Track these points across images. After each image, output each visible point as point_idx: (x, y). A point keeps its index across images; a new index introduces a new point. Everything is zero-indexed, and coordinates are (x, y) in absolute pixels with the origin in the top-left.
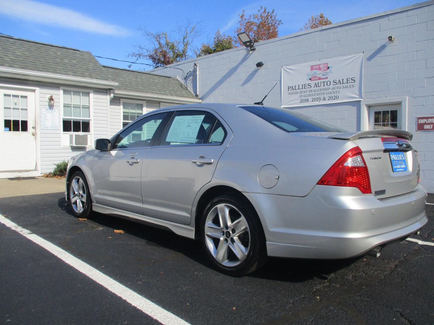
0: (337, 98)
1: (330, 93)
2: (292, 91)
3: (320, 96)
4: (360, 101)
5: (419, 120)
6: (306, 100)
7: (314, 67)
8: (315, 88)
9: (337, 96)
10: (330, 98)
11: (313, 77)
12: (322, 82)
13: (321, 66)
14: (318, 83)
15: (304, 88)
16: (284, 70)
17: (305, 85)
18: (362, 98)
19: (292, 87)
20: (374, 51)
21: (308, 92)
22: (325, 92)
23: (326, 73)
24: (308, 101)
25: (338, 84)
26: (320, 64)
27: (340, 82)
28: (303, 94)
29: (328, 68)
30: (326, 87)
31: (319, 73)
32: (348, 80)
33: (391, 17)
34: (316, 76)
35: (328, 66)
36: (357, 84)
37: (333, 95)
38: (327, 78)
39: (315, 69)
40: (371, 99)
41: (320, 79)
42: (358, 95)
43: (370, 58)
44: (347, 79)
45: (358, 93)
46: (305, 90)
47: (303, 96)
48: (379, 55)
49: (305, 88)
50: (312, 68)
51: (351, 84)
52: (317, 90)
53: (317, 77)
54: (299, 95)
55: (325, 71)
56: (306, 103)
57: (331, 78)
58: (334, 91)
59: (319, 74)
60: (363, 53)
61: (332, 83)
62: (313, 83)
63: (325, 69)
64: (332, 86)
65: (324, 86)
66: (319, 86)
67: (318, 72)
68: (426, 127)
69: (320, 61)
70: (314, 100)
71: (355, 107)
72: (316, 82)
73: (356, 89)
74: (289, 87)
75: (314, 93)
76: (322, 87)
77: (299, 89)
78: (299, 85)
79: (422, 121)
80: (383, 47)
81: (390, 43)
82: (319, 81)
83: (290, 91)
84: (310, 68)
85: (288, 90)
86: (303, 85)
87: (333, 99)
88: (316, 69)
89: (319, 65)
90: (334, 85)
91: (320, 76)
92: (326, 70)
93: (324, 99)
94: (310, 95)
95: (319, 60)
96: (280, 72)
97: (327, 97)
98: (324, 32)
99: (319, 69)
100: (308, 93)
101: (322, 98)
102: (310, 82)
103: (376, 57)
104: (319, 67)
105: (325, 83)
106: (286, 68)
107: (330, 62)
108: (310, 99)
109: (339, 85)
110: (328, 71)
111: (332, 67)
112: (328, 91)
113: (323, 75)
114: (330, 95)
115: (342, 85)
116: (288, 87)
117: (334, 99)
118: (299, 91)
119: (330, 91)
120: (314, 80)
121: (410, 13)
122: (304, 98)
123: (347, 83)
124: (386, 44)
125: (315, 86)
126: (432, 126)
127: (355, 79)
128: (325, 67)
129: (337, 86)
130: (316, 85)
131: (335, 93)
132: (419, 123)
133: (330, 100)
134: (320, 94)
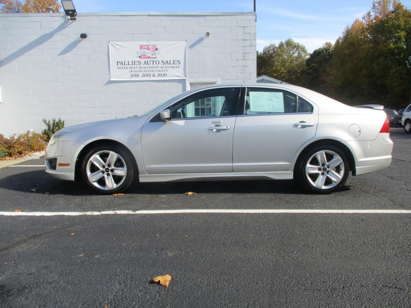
0: (165, 75)
1: (159, 71)
2: (121, 66)
3: (150, 73)
4: (185, 80)
6: (137, 75)
7: (143, 46)
8: (145, 65)
9: (166, 74)
10: (159, 75)
11: (143, 55)
12: (152, 61)
13: (150, 47)
14: (148, 61)
15: (133, 64)
16: (111, 45)
17: (134, 61)
18: (187, 77)
19: (121, 62)
20: (194, 41)
21: (138, 68)
22: (155, 69)
23: (154, 53)
24: (138, 76)
25: (166, 64)
26: (149, 45)
27: (168, 63)
28: (133, 70)
29: (157, 49)
30: (155, 65)
31: (148, 53)
32: (175, 61)
33: (206, 18)
34: (145, 55)
35: (157, 48)
36: (182, 65)
37: (162, 73)
38: (156, 58)
39: (144, 49)
40: (194, 78)
41: (149, 58)
42: (183, 74)
43: (192, 47)
44: (174, 61)
45: (183, 73)
46: (135, 66)
47: (133, 71)
48: (198, 45)
49: (134, 64)
50: (141, 47)
51: (177, 65)
52: (147, 67)
53: (146, 56)
54: (129, 70)
55: (153, 51)
56: (137, 78)
57: (159, 58)
58: (162, 69)
59: (147, 53)
60: (186, 41)
61: (160, 62)
62: (142, 61)
63: (154, 50)
64: (160, 65)
65: (153, 64)
66: (149, 63)
67: (147, 51)
69: (149, 42)
70: (144, 76)
71: (181, 84)
72: (146, 60)
73: (181, 69)
74: (118, 62)
75: (144, 69)
76: (151, 65)
77: (128, 65)
78: (128, 61)
80: (201, 40)
81: (206, 37)
82: (149, 60)
83: (119, 66)
84: (139, 46)
85: (117, 65)
86: (132, 61)
87: (162, 76)
88: (145, 48)
89: (148, 46)
90: (162, 64)
91: (150, 55)
92: (155, 51)
93: (154, 76)
94: (140, 71)
95: (147, 41)
96: (107, 46)
97: (156, 74)
98: (152, 17)
99: (148, 49)
100: (138, 69)
101: (152, 75)
102: (139, 59)
103: (196, 46)
104: (148, 47)
105: (154, 62)
106: (113, 43)
107: (158, 44)
108: (140, 74)
109: (167, 65)
110: (157, 52)
111: (160, 49)
112: (157, 69)
113: (152, 55)
114: (159, 73)
115: (169, 65)
116: (117, 62)
117: (163, 76)
118: (129, 66)
119: (159, 69)
120: (143, 58)
121: (220, 18)
122: (135, 73)
123: (174, 64)
124: (204, 38)
125: (145, 64)
127: (180, 62)
128: (154, 48)
129: (165, 65)
130: (146, 63)
131: (164, 71)
133: (159, 77)
134: (150, 71)
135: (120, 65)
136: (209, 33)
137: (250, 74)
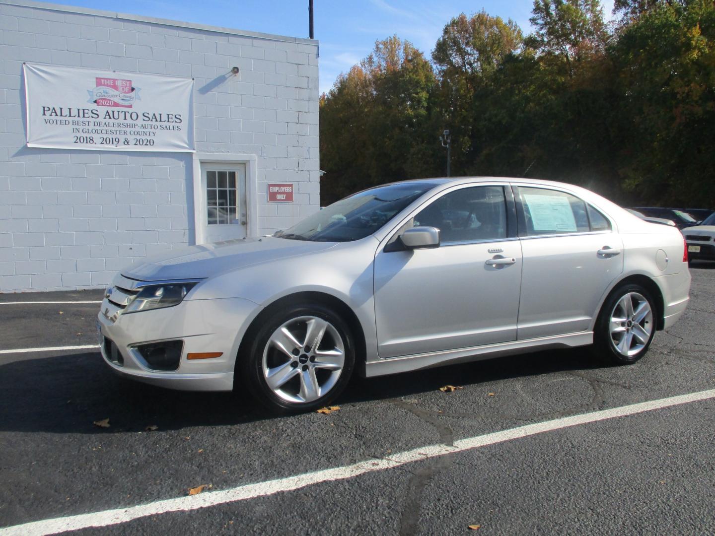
0: (150, 143)
1: (138, 133)
2: (54, 117)
3: (118, 136)
4: (191, 154)
5: (271, 188)
6: (89, 140)
7: (103, 80)
8: (107, 120)
9: (152, 141)
10: (138, 142)
11: (103, 99)
12: (122, 112)
13: (119, 83)
14: (113, 112)
15: (81, 114)
16: (29, 71)
17: (84, 110)
18: (194, 149)
19: (54, 109)
20: (209, 81)
21: (91, 124)
22: (128, 130)
23: (128, 97)
24: (91, 142)
25: (152, 121)
26: (116, 80)
27: (155, 118)
28: (81, 127)
29: (133, 89)
30: (129, 121)
31: (115, 95)
32: (170, 116)
33: (232, 39)
34: (108, 98)
35: (133, 86)
36: (184, 125)
37: (144, 137)
38: (130, 106)
39: (104, 85)
40: (208, 152)
41: (116, 105)
42: (186, 143)
43: (204, 90)
44: (168, 115)
45: (187, 141)
46: (85, 119)
47: (81, 131)
48: (216, 89)
49: (84, 117)
50: (99, 82)
51: (174, 124)
52: (111, 124)
53: (110, 100)
54: (71, 127)
55: (125, 92)
56: (89, 144)
57: (139, 107)
58: (145, 130)
59: (113, 96)
60: (193, 79)
61: (141, 117)
62: (102, 110)
63: (127, 90)
64: (140, 122)
65: (125, 119)
66: (116, 116)
67: (112, 92)
68: (279, 197)
69: (116, 72)
70: (104, 141)
71: (182, 161)
72: (110, 109)
73: (184, 133)
74: (46, 109)
75: (105, 128)
76: (121, 120)
77: (70, 116)
78: (70, 109)
79: (274, 189)
80: (221, 80)
81: (231, 76)
82: (116, 109)
83: (47, 117)
84: (95, 80)
85: (44, 114)
86: (79, 110)
87: (144, 143)
88: (107, 85)
89: (114, 80)
90: (144, 120)
91: (117, 100)
92: (127, 93)
93: (127, 142)
94: (96, 131)
95: (113, 70)
96: (20, 73)
97: (131, 138)
98: (122, 24)
99: (115, 87)
100: (91, 127)
101: (122, 140)
102: (95, 106)
103: (213, 90)
104: (114, 83)
105: (128, 116)
106: (34, 68)
107: (137, 80)
108: (97, 138)
109: (154, 123)
110: (133, 94)
111: (141, 89)
112: (133, 129)
113: (123, 99)
114: (138, 137)
115: (159, 124)
116: (44, 108)
117: (146, 145)
118: (70, 119)
119: (137, 129)
120: (103, 105)
121: (256, 42)
122: (85, 135)
123: (168, 121)
124: (227, 76)
125: (107, 117)
126: (285, 196)
127: (180, 118)
128: (126, 86)
129: (150, 123)
130: (109, 115)
131: (148, 134)
132: (271, 191)
133: (138, 146)
134: (118, 132)
135: (51, 115)
136: (237, 68)
137: (309, 151)
